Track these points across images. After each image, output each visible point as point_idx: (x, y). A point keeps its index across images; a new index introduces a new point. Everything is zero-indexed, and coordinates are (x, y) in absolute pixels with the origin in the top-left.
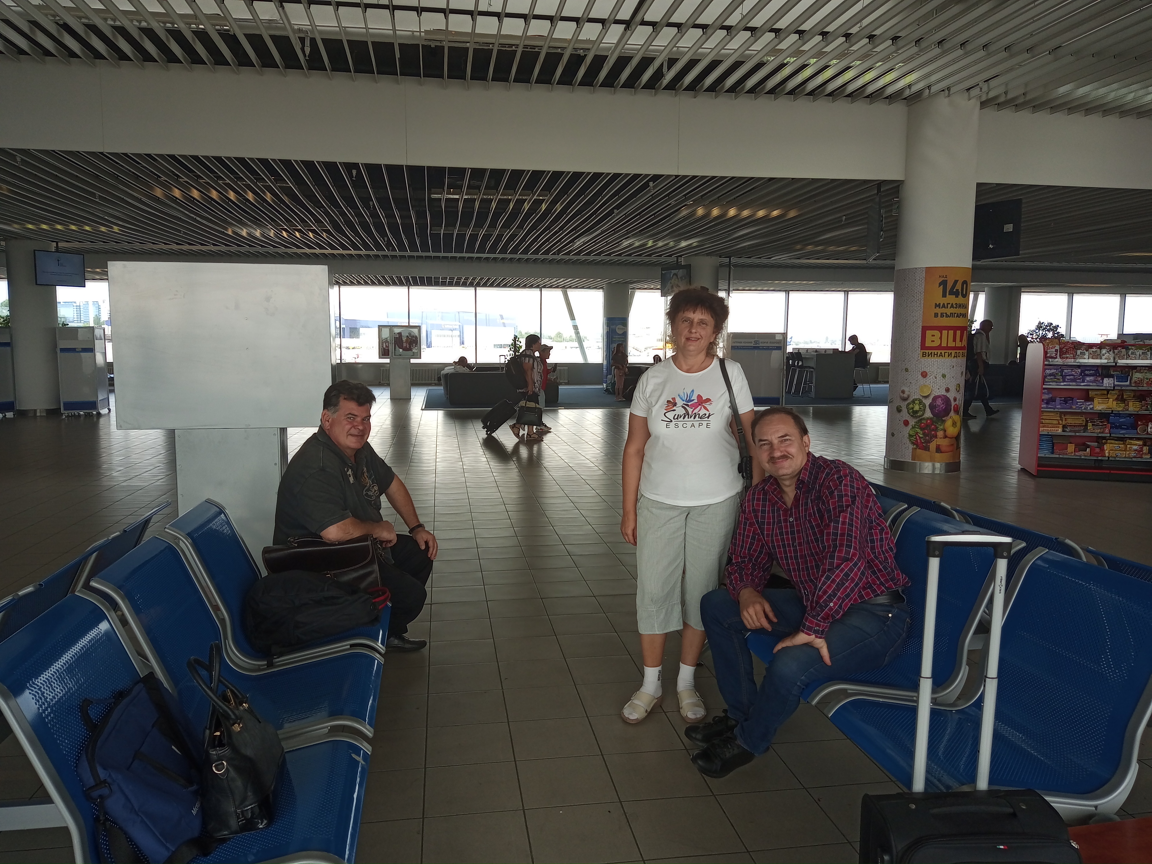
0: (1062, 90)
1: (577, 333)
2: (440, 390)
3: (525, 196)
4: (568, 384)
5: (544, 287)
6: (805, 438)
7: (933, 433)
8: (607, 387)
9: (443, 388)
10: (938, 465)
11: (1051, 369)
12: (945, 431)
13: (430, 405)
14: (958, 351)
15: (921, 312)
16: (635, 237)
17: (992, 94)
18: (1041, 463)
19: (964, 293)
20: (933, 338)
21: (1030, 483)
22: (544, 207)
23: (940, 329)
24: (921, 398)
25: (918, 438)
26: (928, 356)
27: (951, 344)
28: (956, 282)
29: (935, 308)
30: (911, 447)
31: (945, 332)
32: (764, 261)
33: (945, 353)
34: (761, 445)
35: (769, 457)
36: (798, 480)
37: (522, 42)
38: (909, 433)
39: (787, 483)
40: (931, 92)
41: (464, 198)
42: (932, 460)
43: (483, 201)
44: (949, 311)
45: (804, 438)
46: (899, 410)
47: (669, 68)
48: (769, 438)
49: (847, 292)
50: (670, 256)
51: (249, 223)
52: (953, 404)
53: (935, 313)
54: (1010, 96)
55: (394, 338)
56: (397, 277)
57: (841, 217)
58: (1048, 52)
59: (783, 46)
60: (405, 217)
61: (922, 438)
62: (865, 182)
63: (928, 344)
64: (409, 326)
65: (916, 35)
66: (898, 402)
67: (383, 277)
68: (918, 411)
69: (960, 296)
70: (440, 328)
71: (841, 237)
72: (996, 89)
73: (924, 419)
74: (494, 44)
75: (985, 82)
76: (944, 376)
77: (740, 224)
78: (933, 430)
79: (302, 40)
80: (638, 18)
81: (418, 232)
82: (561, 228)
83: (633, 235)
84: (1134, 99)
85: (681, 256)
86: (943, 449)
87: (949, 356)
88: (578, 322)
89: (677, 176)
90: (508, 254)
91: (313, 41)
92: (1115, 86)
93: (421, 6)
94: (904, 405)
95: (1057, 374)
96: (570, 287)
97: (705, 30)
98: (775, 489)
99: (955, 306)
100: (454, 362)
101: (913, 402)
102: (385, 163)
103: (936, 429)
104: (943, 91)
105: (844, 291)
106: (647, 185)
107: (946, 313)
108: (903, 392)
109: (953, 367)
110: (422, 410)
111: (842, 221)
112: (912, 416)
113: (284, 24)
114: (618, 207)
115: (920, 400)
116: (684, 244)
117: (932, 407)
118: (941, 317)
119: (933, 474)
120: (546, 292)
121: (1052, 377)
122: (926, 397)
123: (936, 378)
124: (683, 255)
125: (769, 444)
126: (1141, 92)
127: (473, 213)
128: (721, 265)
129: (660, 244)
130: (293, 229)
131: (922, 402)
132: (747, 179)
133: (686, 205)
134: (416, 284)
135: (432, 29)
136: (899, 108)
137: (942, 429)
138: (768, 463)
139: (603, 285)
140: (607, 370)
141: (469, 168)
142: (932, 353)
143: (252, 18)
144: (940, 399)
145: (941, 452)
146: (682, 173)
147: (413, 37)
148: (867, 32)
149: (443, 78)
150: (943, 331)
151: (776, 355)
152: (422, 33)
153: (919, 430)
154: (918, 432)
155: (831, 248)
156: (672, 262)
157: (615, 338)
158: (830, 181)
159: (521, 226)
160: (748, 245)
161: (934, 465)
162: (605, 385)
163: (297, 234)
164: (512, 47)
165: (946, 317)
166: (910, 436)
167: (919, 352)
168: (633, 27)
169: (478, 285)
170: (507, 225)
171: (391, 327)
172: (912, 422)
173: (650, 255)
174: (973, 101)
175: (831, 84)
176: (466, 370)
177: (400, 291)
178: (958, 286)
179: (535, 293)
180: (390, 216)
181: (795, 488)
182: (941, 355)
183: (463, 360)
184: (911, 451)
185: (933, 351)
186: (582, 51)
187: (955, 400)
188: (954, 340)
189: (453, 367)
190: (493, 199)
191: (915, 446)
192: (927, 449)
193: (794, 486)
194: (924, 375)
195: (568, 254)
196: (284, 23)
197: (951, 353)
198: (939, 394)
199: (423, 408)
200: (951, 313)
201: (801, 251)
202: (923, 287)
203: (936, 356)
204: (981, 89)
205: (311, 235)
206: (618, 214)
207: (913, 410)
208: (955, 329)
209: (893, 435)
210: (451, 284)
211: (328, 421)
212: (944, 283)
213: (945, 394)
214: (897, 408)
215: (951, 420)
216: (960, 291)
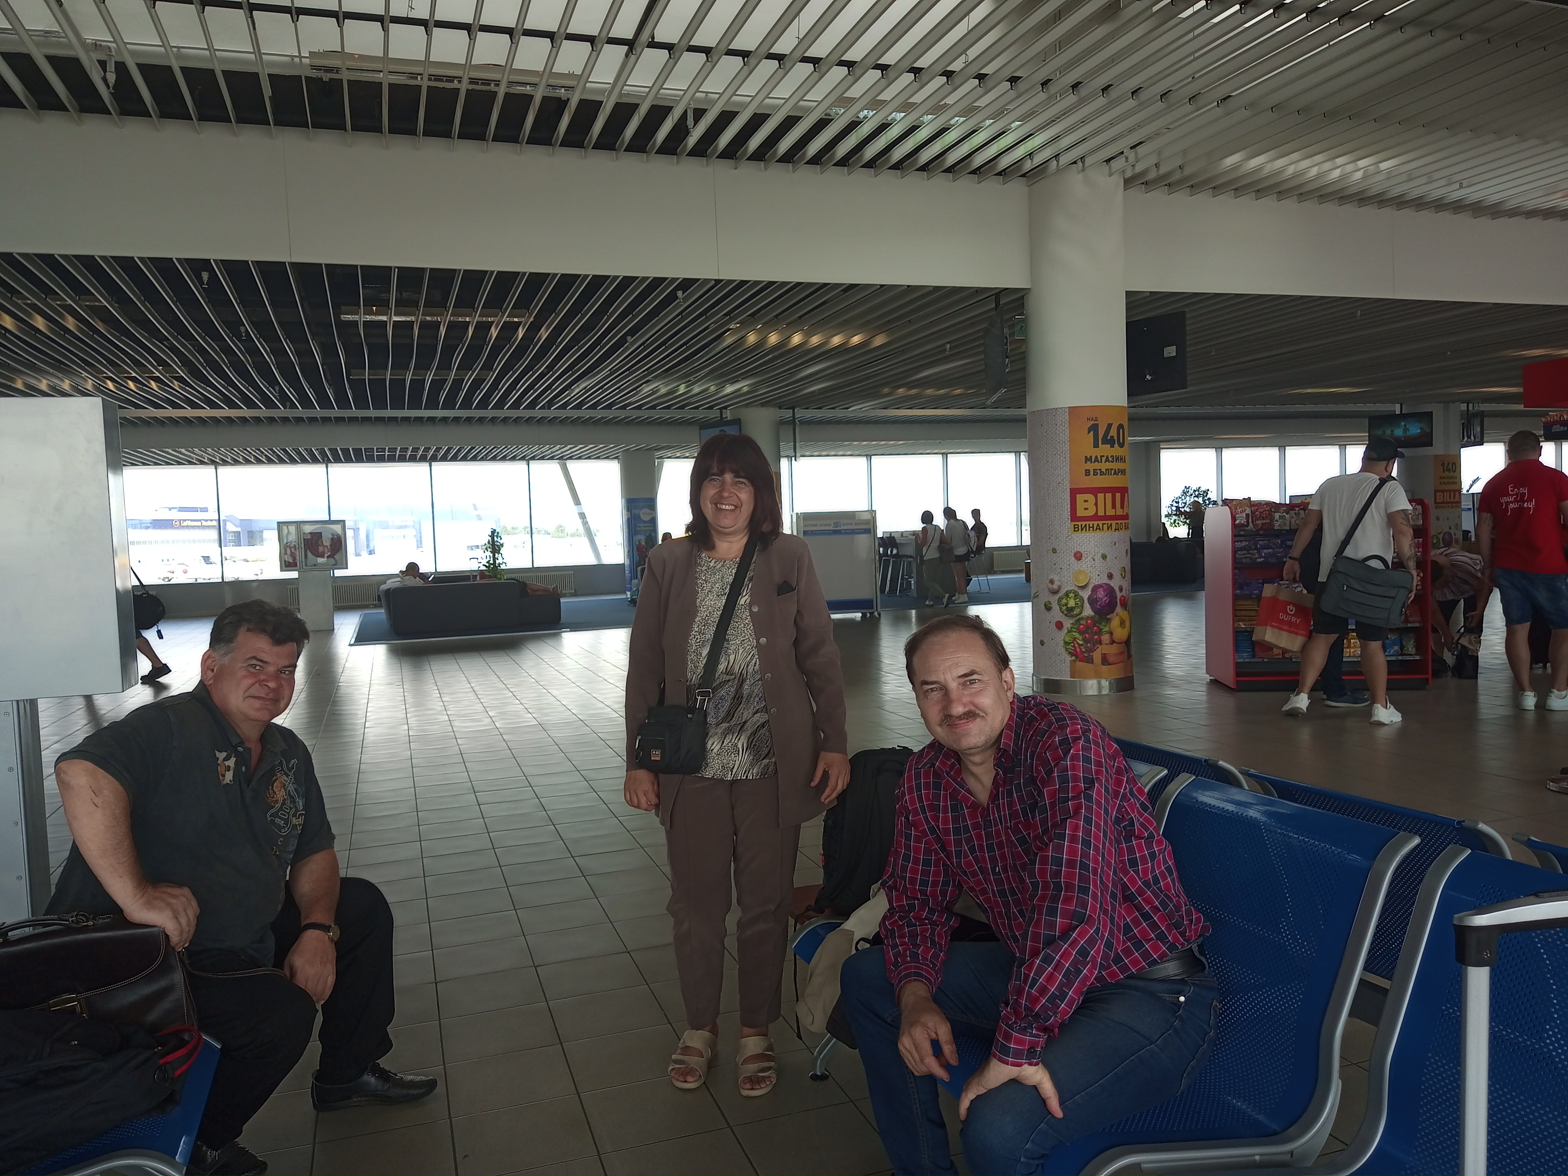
0: (1231, 161)
1: (585, 523)
2: (380, 614)
3: (491, 317)
4: (575, 595)
5: (533, 458)
6: (1006, 675)
7: (1096, 637)
8: (632, 596)
9: (383, 611)
10: (1105, 683)
11: (1241, 541)
12: (1112, 634)
13: (363, 638)
14: (1119, 522)
15: (1068, 469)
16: (660, 380)
17: (1139, 168)
18: (1240, 671)
19: (1121, 441)
20: (1087, 505)
21: (1228, 701)
22: (521, 333)
23: (1095, 491)
24: (1077, 589)
25: (1076, 645)
26: (1082, 530)
27: (1110, 512)
28: (1110, 426)
29: (1086, 463)
30: (1069, 658)
31: (1101, 496)
32: (839, 413)
33: (1103, 524)
34: (927, 691)
35: (941, 715)
36: (999, 749)
37: (466, 74)
38: (1064, 640)
39: (977, 759)
40: (1060, 164)
41: (394, 321)
42: (1098, 676)
43: (424, 325)
44: (1104, 466)
45: (1003, 675)
46: (1048, 608)
47: (696, 121)
48: (941, 678)
49: (945, 455)
50: (711, 408)
51: (51, 371)
52: (1119, 595)
53: (1086, 470)
54: (1163, 170)
55: (304, 539)
56: (306, 450)
57: (944, 345)
58: (1216, 103)
59: (855, 92)
60: (304, 354)
61: (1082, 645)
62: (978, 291)
63: (1080, 513)
64: (330, 522)
65: (1042, 75)
66: (1045, 597)
67: (285, 451)
68: (1074, 608)
69: (1116, 445)
70: (385, 526)
71: (942, 375)
72: (1145, 159)
73: (1082, 619)
74: (422, 74)
75: (1131, 148)
76: (1104, 557)
77: (808, 357)
78: (1096, 634)
79: (103, 64)
80: (645, 37)
81: (329, 377)
82: (550, 368)
83: (655, 377)
84: (1319, 176)
85: (725, 408)
86: (1111, 659)
87: (1108, 529)
88: (585, 508)
89: (718, 281)
90: (474, 409)
91: (121, 67)
92: (1295, 156)
93: (295, 6)
94: (1054, 599)
95: (1249, 547)
96: (571, 458)
97: (746, 59)
98: (952, 766)
99: (1110, 459)
100: (401, 572)
101: (1067, 595)
102: (255, 260)
103: (1100, 632)
104: (1075, 163)
105: (942, 454)
106: (672, 297)
107: (1100, 470)
108: (1052, 582)
109: (1115, 544)
110: (350, 645)
111: (945, 350)
112: (1066, 615)
113: (68, 38)
114: (633, 332)
115: (1075, 592)
116: (729, 389)
117: (1092, 601)
118: (1094, 475)
119: (1100, 695)
120: (535, 465)
121: (1244, 552)
122: (1083, 588)
123: (1094, 560)
124: (729, 406)
125: (941, 689)
126: (1327, 166)
127: (413, 344)
128: (782, 423)
129: (696, 389)
130: (125, 377)
131: (1078, 595)
132: (816, 287)
133: (729, 330)
134: (337, 460)
135: (321, 51)
136: (1017, 188)
137: (1108, 632)
138: (940, 725)
139: (619, 453)
140: (630, 572)
141: (395, 267)
142: (1086, 525)
143: (11, 27)
144: (1101, 589)
145: (1109, 664)
146: (725, 276)
147: (292, 64)
148: (974, 70)
149: (346, 130)
150: (1099, 495)
151: (863, 540)
152: (303, 60)
153: (1077, 635)
154: (1076, 638)
155: (929, 391)
156: (714, 418)
157: (640, 527)
158: (932, 288)
159: (488, 366)
160: (819, 390)
161: (1099, 683)
162: (629, 593)
163: (131, 385)
164: (453, 82)
165: (1101, 475)
166: (1066, 643)
167: (1069, 525)
168: (639, 50)
169: (434, 459)
170: (467, 365)
171: (298, 524)
172: (1068, 623)
173: (682, 407)
174: (1115, 177)
175: (924, 153)
176: (418, 582)
177: (316, 471)
178: (1113, 432)
179: (519, 467)
180: (279, 352)
181: (994, 765)
182: (1098, 528)
183: (412, 568)
184: (1069, 665)
185: (1087, 523)
186: (563, 89)
187: (1121, 589)
188: (1114, 507)
189: (399, 579)
190: (441, 322)
191: (1073, 658)
192: (1090, 660)
193: (991, 763)
194: (1078, 556)
195: (564, 407)
196: (66, 37)
197: (1111, 524)
198: (1099, 583)
199: (352, 642)
200: (1106, 470)
201: (890, 396)
202: (1067, 434)
203: (1091, 529)
204: (1127, 158)
205: (153, 384)
206: (632, 344)
207: (1067, 608)
208: (1113, 490)
209: (1042, 643)
210: (392, 459)
211: (213, 670)
212: (1094, 428)
213: (1108, 582)
214: (1045, 605)
215: (1118, 618)
216: (1115, 438)
